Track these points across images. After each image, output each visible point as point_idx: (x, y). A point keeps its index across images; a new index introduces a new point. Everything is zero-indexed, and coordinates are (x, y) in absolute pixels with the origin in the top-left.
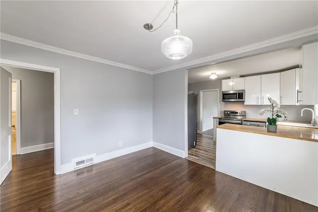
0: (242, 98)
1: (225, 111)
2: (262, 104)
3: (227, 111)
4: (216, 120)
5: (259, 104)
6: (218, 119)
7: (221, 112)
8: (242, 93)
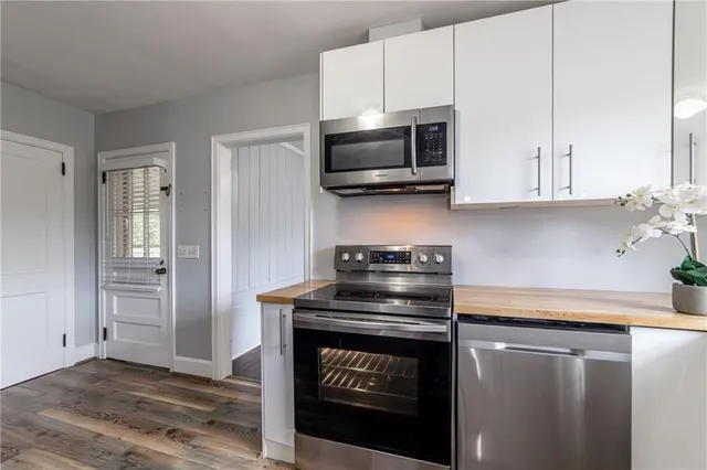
0: (442, 161)
1: (340, 250)
2: (563, 196)
3: (353, 250)
4: (275, 310)
5: (546, 197)
6: (288, 310)
7: (319, 255)
8: (442, 126)
